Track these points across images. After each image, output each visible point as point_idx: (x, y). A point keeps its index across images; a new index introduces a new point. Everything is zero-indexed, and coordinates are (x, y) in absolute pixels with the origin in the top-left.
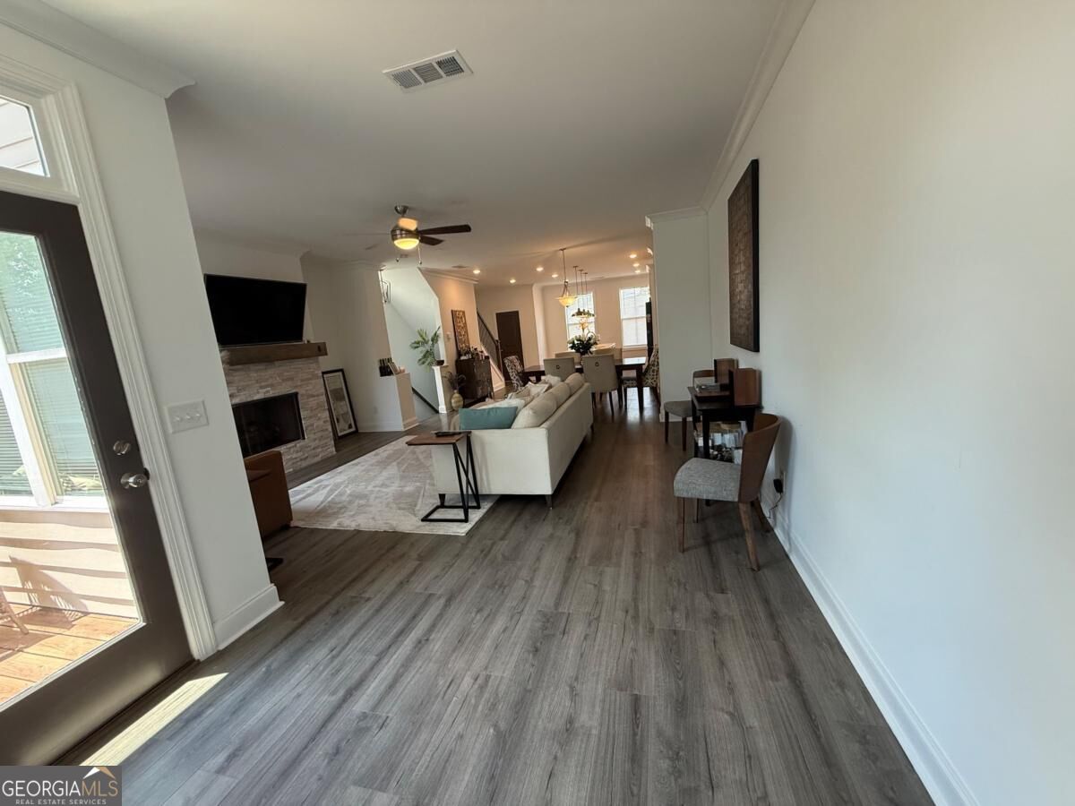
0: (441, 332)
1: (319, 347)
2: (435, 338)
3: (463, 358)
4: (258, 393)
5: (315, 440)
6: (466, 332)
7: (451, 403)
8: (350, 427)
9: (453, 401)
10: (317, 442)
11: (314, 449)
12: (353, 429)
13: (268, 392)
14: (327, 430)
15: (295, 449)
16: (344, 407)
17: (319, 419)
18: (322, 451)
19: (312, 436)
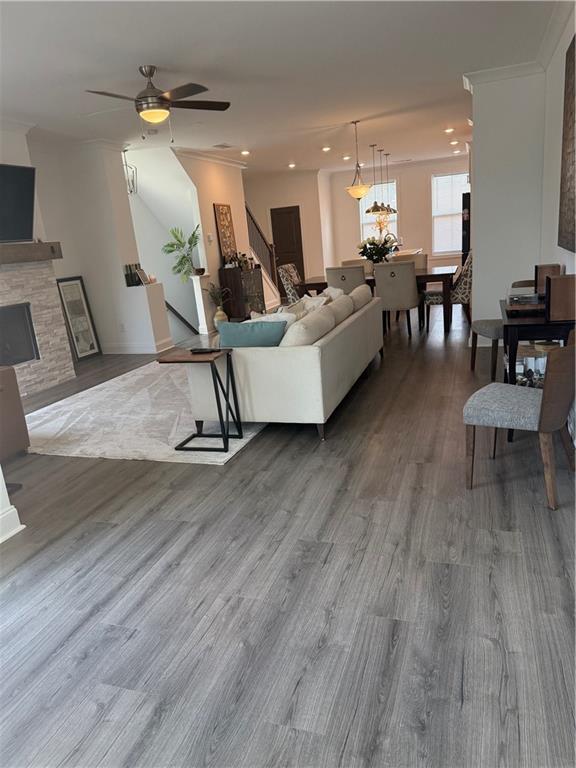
0: (200, 231)
1: (52, 247)
2: (193, 240)
3: (227, 266)
5: (51, 360)
6: (232, 233)
7: (213, 322)
8: (92, 347)
9: (216, 320)
10: (53, 362)
11: (49, 371)
12: (96, 350)
14: (65, 349)
15: (29, 370)
16: (83, 323)
17: (55, 335)
18: (60, 374)
19: (48, 356)
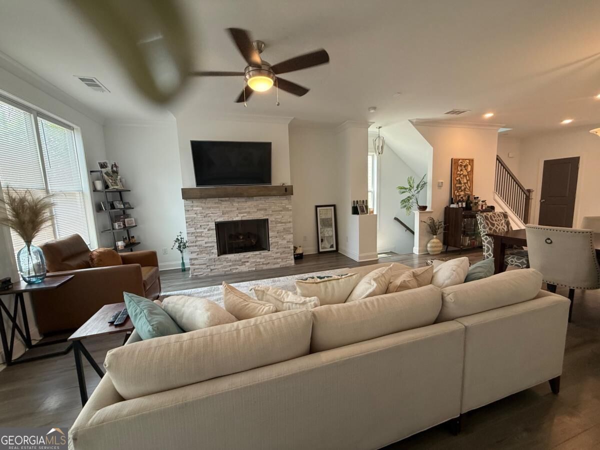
0: (429, 179)
1: (286, 189)
2: (422, 185)
4: (237, 216)
9: (429, 245)
10: (279, 254)
11: (275, 259)
13: (244, 216)
14: (289, 247)
15: (259, 256)
17: (284, 239)
18: (282, 262)
19: (275, 250)
